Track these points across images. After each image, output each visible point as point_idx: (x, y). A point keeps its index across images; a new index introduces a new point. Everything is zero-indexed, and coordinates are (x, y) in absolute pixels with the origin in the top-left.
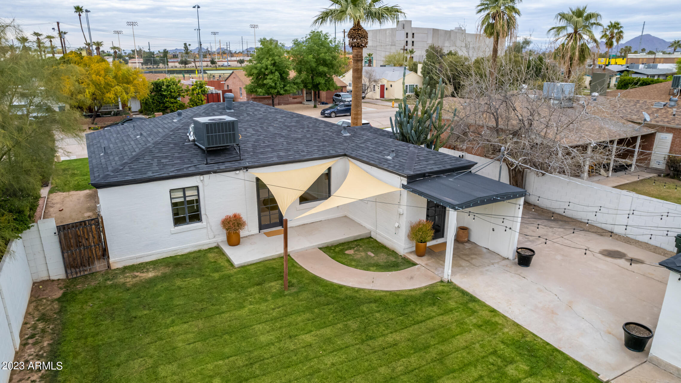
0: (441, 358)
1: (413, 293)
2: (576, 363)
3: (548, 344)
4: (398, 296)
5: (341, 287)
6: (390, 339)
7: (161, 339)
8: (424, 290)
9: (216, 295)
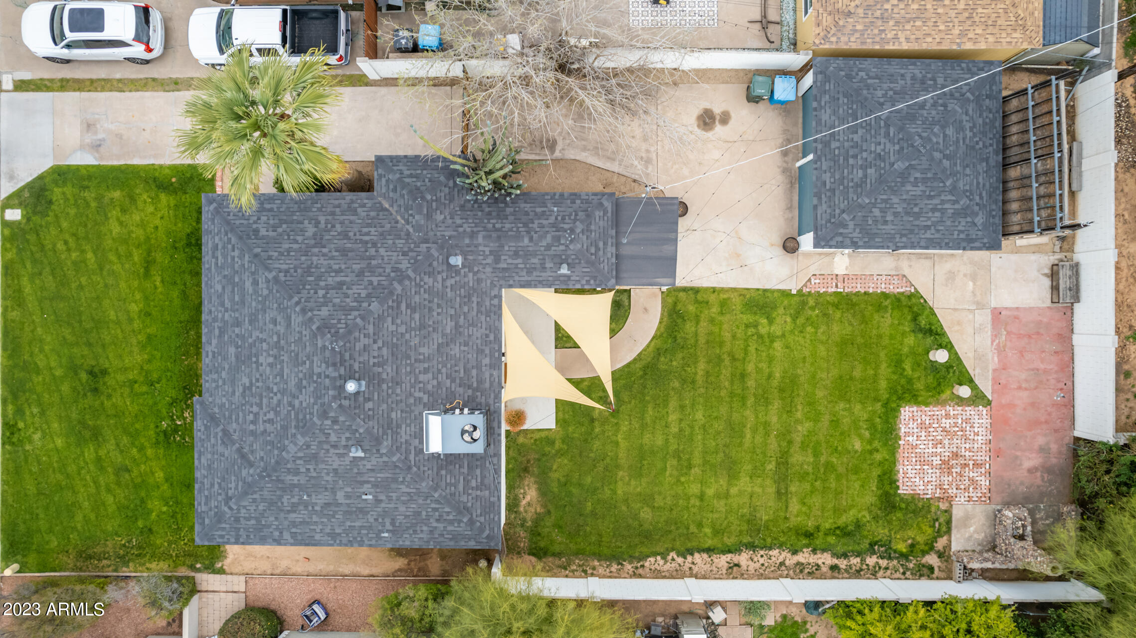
0: (734, 359)
1: (664, 323)
2: (779, 291)
3: (758, 290)
4: (661, 336)
5: (628, 365)
6: (700, 373)
7: (627, 500)
8: (666, 314)
9: (592, 455)
